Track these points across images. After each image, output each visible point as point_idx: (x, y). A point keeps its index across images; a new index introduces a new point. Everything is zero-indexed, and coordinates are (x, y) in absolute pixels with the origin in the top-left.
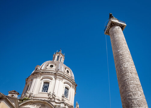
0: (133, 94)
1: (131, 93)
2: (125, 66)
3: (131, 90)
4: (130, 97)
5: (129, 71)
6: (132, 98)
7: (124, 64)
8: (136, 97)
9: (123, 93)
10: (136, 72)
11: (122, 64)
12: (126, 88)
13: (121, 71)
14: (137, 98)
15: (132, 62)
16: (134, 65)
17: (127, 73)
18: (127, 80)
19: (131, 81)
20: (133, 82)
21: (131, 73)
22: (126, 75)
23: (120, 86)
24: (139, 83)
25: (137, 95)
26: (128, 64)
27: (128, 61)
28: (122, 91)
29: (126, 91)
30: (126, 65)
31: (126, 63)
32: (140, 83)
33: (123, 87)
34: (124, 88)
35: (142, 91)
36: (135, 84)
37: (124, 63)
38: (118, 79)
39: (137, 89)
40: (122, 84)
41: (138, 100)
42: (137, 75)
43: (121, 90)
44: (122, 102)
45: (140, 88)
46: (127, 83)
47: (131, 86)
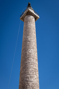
0: (30, 77)
1: (29, 76)
2: (30, 52)
3: (30, 73)
4: (28, 79)
5: (32, 57)
6: (29, 80)
7: (29, 49)
8: (32, 80)
9: (22, 74)
10: (37, 59)
11: (28, 49)
12: (26, 71)
13: (26, 54)
14: (33, 81)
15: (36, 49)
16: (37, 53)
17: (30, 58)
18: (28, 64)
19: (31, 65)
20: (32, 66)
21: (33, 59)
22: (29, 60)
23: (22, 68)
24: (37, 68)
25: (33, 78)
26: (33, 51)
27: (33, 48)
28: (22, 72)
29: (25, 73)
30: (31, 51)
32: (38, 68)
33: (23, 69)
34: (25, 70)
35: (38, 76)
36: (34, 68)
37: (30, 48)
38: (21, 61)
39: (35, 73)
40: (24, 67)
41: (33, 82)
42: (37, 61)
43: (21, 71)
45: (37, 72)
46: (28, 67)
47: (30, 69)
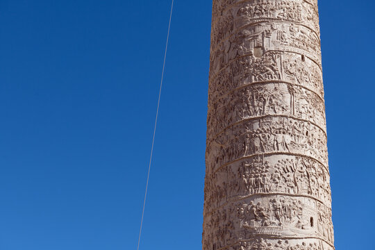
1: (264, 203)
2: (269, 45)
3: (269, 184)
4: (256, 225)
5: (285, 78)
6: (266, 231)
7: (265, 27)
8: (289, 228)
9: (219, 194)
10: (319, 90)
11: (253, 26)
12: (242, 170)
13: (239, 64)
14: (290, 233)
15: (314, 25)
16: (318, 49)
17: (271, 87)
18: (256, 126)
19: (280, 137)
20: (288, 139)
21: (291, 90)
22: (260, 98)
23: (215, 153)
24: (320, 152)
25: (295, 219)
26: (287, 35)
27: (289, 19)
28: (219, 183)
29: (239, 187)
30: (274, 36)
31: (277, 26)
32: (325, 154)
33: (226, 159)
34: (234, 167)
35: (327, 202)
36: (297, 156)
37: (267, 21)
38: (210, 108)
39: (303, 185)
40: (228, 145)
41: (292, 243)
42: (322, 106)
43: (214, 176)
44: (207, 245)
45: (320, 180)
46: (257, 144)
47: (273, 161)
